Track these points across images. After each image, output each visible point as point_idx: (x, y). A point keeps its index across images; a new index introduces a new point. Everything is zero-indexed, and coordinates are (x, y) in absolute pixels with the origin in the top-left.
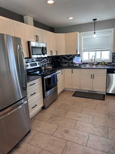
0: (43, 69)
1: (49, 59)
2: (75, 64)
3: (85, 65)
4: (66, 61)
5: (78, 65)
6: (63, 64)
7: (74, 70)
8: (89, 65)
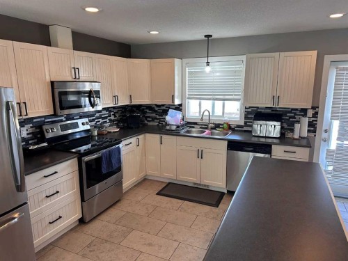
0: (96, 134)
1: (115, 111)
2: (169, 125)
3: (191, 127)
4: (154, 115)
5: (174, 128)
6: (148, 121)
7: (164, 137)
8: (199, 127)
